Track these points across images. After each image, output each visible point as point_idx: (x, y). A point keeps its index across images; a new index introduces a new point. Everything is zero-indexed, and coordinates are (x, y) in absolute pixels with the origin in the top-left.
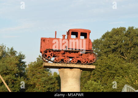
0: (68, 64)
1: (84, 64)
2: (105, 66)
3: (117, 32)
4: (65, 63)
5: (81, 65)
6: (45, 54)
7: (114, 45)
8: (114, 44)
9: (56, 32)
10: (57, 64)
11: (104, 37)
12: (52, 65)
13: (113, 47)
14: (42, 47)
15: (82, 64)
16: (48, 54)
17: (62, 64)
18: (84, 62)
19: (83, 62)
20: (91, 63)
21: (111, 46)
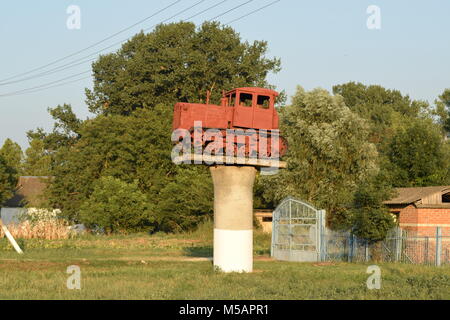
2: (148, 136)
3: (171, 36)
7: (162, 76)
8: (162, 72)
11: (129, 48)
13: (158, 80)
21: (153, 77)
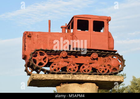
0: (75, 76)
1: (104, 75)
4: (70, 74)
5: (98, 76)
6: (33, 58)
9: (50, 21)
10: (56, 75)
12: (47, 78)
14: (27, 48)
15: (100, 75)
16: (39, 58)
17: (65, 75)
18: (103, 72)
19: (102, 70)
20: (114, 72)
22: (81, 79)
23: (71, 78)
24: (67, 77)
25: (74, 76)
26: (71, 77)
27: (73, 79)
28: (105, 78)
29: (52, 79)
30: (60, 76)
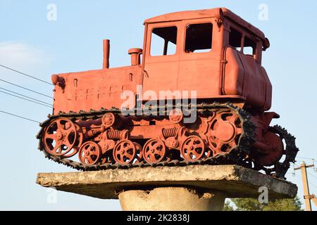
10: (81, 173)
12: (64, 182)
22: (133, 180)
23: (113, 179)
24: (104, 175)
25: (118, 173)
26: (111, 176)
27: (115, 181)
28: (187, 173)
29: (74, 183)
30: (89, 176)
